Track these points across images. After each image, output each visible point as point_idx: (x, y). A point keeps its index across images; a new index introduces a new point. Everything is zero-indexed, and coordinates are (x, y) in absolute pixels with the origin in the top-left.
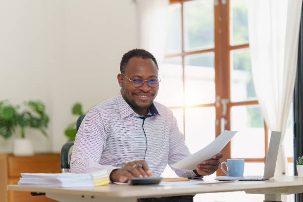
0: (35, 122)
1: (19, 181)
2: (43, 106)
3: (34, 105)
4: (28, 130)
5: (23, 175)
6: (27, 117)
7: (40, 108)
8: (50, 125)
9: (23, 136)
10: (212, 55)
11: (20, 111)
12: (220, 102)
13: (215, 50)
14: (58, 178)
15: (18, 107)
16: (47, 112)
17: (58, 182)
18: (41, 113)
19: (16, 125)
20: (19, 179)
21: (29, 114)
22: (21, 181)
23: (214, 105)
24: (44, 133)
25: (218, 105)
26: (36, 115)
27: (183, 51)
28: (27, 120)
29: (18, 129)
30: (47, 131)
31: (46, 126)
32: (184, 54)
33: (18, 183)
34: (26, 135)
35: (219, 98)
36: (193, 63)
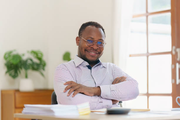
0: (35, 67)
1: (22, 110)
2: (42, 54)
3: (35, 53)
4: (30, 72)
5: (26, 106)
6: (29, 62)
7: (40, 55)
8: (46, 68)
9: (26, 77)
10: (169, 14)
11: (24, 58)
12: (175, 51)
13: (172, 11)
14: (52, 109)
15: (23, 55)
16: (44, 58)
17: (52, 111)
18: (40, 59)
19: (21, 68)
20: (23, 109)
21: (31, 60)
22: (25, 110)
23: (171, 53)
24: (42, 74)
25: (174, 53)
26: (36, 61)
27: (147, 12)
28: (30, 64)
29: (23, 71)
30: (44, 73)
31: (44, 69)
32: (147, 14)
33: (22, 112)
34: (29, 76)
35: (174, 47)
36: (154, 22)
